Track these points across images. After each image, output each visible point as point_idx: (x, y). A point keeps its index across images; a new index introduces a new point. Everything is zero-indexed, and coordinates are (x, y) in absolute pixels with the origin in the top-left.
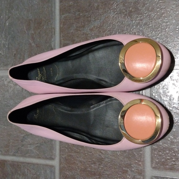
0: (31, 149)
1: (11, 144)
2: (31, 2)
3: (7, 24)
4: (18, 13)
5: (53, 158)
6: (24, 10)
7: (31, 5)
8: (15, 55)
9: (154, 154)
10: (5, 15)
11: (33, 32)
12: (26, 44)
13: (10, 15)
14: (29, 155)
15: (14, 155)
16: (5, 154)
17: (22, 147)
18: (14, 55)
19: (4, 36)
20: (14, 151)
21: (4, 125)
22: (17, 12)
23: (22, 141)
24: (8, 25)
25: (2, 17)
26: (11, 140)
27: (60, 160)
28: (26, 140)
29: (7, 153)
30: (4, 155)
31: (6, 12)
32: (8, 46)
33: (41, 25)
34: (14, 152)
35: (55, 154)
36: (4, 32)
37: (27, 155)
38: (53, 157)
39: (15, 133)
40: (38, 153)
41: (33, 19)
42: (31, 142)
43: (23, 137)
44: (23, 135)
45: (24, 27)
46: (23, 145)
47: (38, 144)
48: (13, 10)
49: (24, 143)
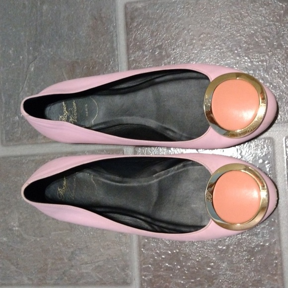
0: (87, 271)
1: (49, 266)
2: (74, 33)
3: (32, 69)
5: (129, 283)
6: (62, 46)
7: (74, 38)
10: (26, 54)
13: (37, 54)
14: (84, 281)
16: (40, 283)
17: (71, 269)
19: (27, 89)
20: (56, 278)
21: (34, 236)
22: (50, 50)
24: (34, 70)
25: (21, 57)
26: (49, 260)
27: (141, 284)
28: (77, 258)
29: (42, 282)
31: (29, 50)
34: (56, 280)
35: (132, 275)
36: (26, 82)
37: (81, 282)
38: (128, 281)
39: (57, 248)
40: (100, 277)
41: (79, 61)
42: (86, 261)
43: (72, 253)
44: (72, 250)
45: (64, 74)
46: (72, 266)
47: (99, 263)
48: (43, 47)
49: (73, 263)
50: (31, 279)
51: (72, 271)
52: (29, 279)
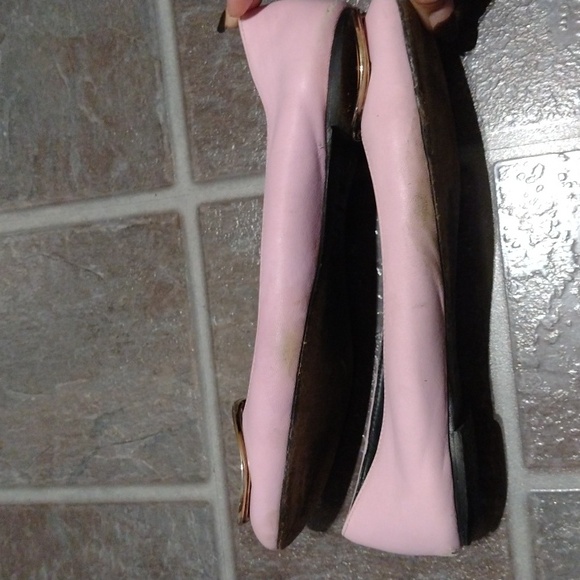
0: (124, 457)
1: (57, 448)
4: (30, 21)
5: (203, 476)
6: (50, 8)
8: (36, 158)
9: (530, 425)
11: (88, 78)
12: (70, 121)
14: (121, 476)
15: (71, 484)
16: (42, 482)
17: (95, 453)
18: (32, 160)
20: (71, 472)
21: (26, 393)
22: (27, 17)
23: (93, 437)
26: (56, 438)
27: (227, 480)
28: (106, 432)
29: (46, 480)
30: (40, 486)
32: (10, 131)
33: (113, 53)
34: (72, 475)
35: (209, 462)
37: (115, 478)
38: (202, 474)
39: (68, 413)
40: (151, 467)
41: (84, 36)
42: (123, 436)
43: (97, 422)
44: (94, 417)
45: (58, 65)
46: (98, 448)
47: (146, 440)
48: (14, 13)
49: (99, 443)
50: (27, 474)
51: (98, 457)
52: (23, 475)
